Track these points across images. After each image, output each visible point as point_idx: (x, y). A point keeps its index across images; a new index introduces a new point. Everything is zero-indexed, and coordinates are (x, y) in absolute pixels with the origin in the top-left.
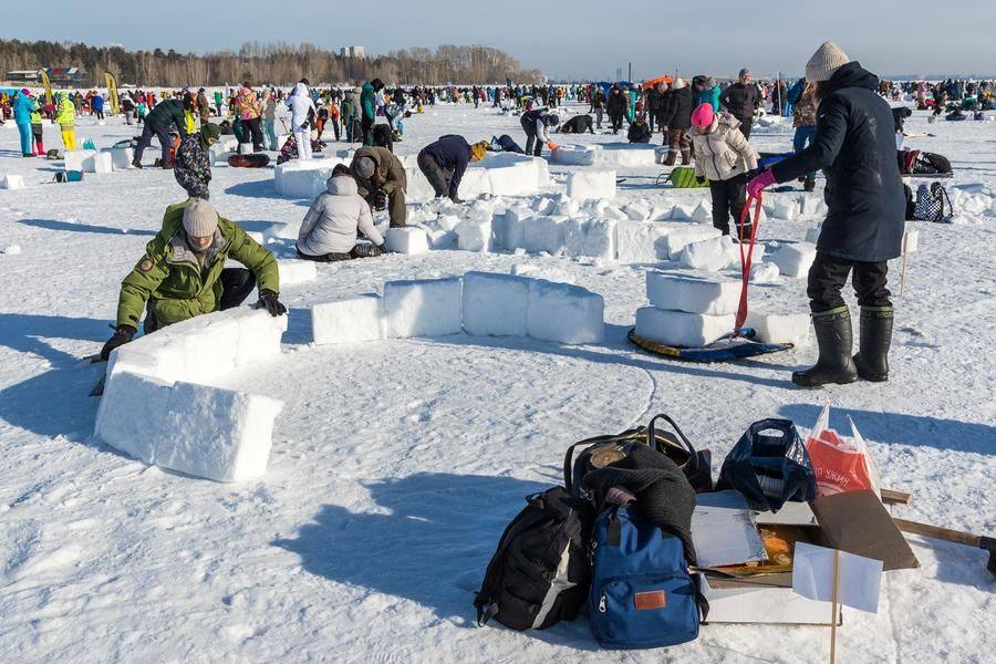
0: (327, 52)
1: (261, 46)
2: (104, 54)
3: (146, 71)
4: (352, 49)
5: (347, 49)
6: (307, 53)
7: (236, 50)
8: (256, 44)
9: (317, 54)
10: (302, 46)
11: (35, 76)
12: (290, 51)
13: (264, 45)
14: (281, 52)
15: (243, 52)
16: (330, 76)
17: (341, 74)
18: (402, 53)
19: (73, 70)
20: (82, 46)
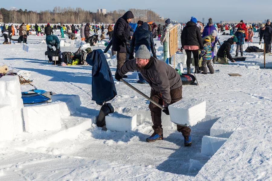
0: (87, 11)
1: (61, 9)
3: (13, 17)
5: (100, 10)
6: (79, 11)
7: (52, 10)
8: (59, 7)
13: (62, 8)
14: (69, 11)
15: (54, 10)
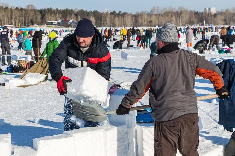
0: (191, 11)
1: (160, 9)
2: (90, 13)
3: (106, 20)
4: (210, 9)
5: (207, 9)
6: (181, 11)
8: (158, 7)
9: (186, 12)
10: (179, 9)
11: (57, 23)
12: (173, 11)
13: (162, 8)
14: (169, 11)
15: (152, 11)
16: (190, 21)
17: (196, 20)
18: (227, 10)
19: (71, 21)
20: (82, 11)
